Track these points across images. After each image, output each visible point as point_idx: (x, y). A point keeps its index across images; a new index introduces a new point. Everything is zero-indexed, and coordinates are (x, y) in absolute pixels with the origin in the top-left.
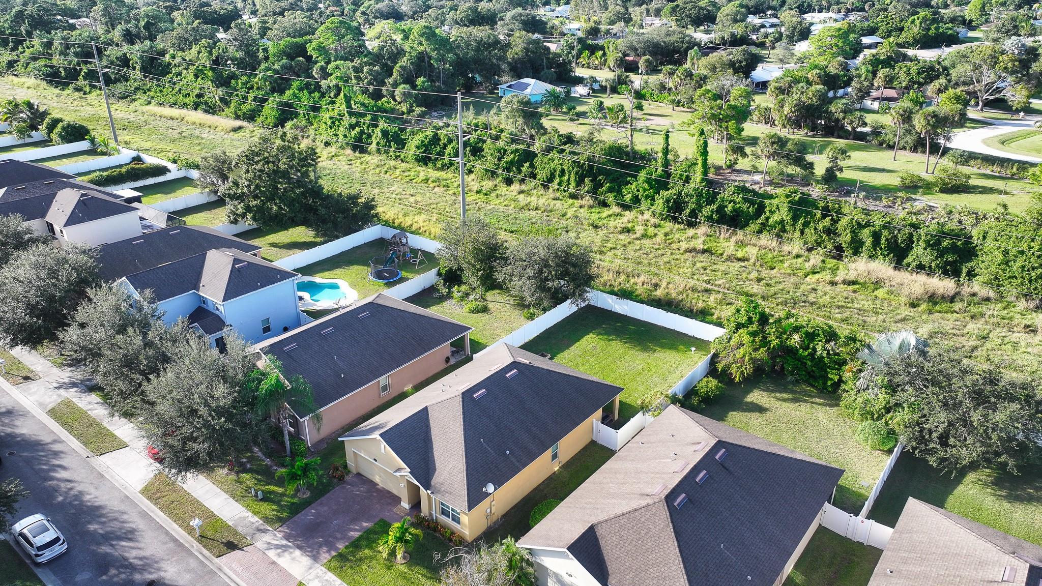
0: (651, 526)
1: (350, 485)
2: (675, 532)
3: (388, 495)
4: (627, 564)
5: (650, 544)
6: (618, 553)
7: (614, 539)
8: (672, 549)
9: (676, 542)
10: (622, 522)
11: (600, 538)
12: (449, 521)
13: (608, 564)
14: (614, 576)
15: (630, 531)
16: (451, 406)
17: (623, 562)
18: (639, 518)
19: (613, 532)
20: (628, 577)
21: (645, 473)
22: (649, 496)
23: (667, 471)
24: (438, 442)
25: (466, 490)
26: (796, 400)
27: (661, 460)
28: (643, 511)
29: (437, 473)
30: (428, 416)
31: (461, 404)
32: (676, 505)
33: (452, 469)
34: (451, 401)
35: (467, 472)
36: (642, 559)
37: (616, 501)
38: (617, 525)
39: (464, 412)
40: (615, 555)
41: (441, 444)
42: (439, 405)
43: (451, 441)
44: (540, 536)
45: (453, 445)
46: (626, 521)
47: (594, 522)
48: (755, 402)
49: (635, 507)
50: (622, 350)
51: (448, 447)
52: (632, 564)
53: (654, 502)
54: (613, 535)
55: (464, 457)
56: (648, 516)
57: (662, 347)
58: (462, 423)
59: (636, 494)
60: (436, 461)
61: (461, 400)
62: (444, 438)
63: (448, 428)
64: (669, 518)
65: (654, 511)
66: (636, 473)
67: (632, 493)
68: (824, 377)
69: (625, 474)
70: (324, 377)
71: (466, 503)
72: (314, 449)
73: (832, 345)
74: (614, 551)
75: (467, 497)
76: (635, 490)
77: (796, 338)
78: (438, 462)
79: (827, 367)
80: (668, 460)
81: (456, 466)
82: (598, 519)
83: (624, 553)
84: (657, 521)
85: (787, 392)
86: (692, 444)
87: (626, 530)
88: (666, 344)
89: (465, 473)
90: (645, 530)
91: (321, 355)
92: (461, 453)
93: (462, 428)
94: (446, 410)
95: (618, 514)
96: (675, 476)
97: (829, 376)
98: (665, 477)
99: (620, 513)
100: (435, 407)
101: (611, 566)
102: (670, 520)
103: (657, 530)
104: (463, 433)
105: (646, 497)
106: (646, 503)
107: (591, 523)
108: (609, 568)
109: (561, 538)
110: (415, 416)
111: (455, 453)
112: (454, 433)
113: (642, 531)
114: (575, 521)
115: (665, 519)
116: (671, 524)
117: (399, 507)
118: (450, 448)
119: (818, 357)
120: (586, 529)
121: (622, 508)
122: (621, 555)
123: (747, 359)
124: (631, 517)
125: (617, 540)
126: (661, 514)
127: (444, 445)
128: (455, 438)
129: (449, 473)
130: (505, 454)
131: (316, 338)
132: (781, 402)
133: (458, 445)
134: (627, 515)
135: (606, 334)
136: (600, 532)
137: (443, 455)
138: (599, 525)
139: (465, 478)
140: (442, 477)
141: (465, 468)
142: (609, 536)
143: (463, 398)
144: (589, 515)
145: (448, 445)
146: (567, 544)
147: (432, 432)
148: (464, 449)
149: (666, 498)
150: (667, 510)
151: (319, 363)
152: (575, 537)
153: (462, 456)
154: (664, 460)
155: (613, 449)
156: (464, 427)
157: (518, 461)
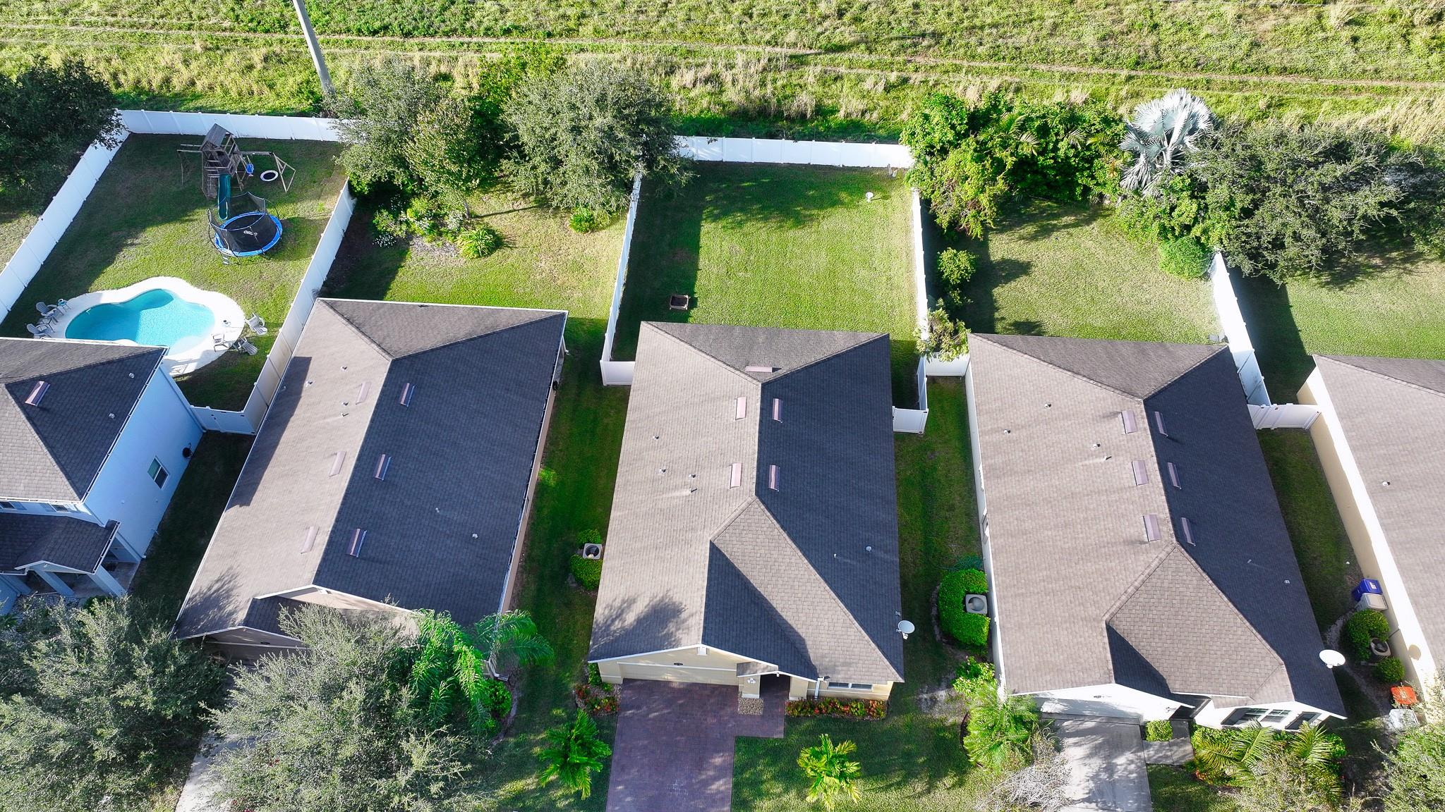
0: (1181, 589)
1: (632, 708)
2: (1215, 582)
4: (1180, 654)
5: (1193, 614)
6: (1159, 645)
7: (1144, 628)
8: (1224, 607)
9: (1224, 596)
10: (1141, 600)
11: (1124, 635)
12: (848, 692)
13: (1156, 665)
14: (1173, 678)
15: (1160, 608)
16: (753, 525)
17: (1173, 653)
18: (1159, 584)
19: (1138, 619)
20: (1191, 671)
21: (1084, 496)
22: (1145, 543)
23: (1120, 483)
24: (775, 594)
25: (877, 650)
26: (1045, 232)
27: (1084, 463)
28: (1160, 573)
29: (809, 643)
30: (727, 559)
31: (769, 514)
32: (1189, 541)
33: (831, 628)
34: (747, 517)
35: (857, 620)
36: (1195, 639)
37: (1097, 566)
38: (1138, 608)
39: (782, 527)
40: (1159, 649)
41: (783, 594)
42: (731, 531)
43: (796, 583)
44: (1034, 668)
45: (804, 588)
46: (1146, 596)
47: (1105, 618)
48: (1006, 257)
49: (1147, 571)
50: (774, 237)
51: (799, 595)
52: (1187, 651)
53: (1167, 552)
54: (1140, 624)
55: (837, 599)
56: (1170, 577)
57: (821, 207)
58: (794, 546)
59: (1115, 543)
60: (794, 626)
61: (763, 507)
62: (781, 582)
63: (776, 564)
64: (1197, 566)
65: (1174, 566)
66: (1065, 498)
67: (1108, 543)
68: (1072, 185)
69: (1049, 505)
70: (452, 557)
71: (891, 668)
72: (505, 676)
73: (1076, 136)
74: (1153, 644)
75: (885, 660)
76: (1106, 536)
77: (1029, 140)
78: (799, 626)
79: (1076, 169)
80: (1097, 460)
81: (835, 621)
82: (1104, 609)
83: (1168, 641)
84: (1185, 578)
85: (1027, 222)
86: (1104, 417)
87: (1153, 608)
88: (822, 198)
89: (857, 624)
90: (1177, 597)
91: (412, 520)
92: (828, 597)
93: (800, 554)
94: (750, 536)
95: (1129, 590)
96: (1148, 493)
97: (1080, 182)
98: (1133, 499)
99: (1132, 588)
100: (728, 538)
101: (1162, 667)
102: (1199, 569)
103: (1191, 590)
104: (806, 561)
105: (1143, 546)
106: (1157, 560)
107: (1102, 620)
108: (1160, 670)
109: (1081, 664)
110: (713, 572)
111: (818, 600)
112: (793, 569)
113: (1174, 601)
114: (1066, 622)
115: (1194, 570)
116: (1204, 575)
117: (740, 700)
118: (804, 596)
119: (1062, 159)
120: (1105, 634)
121: (1124, 578)
122: (1166, 645)
123: (984, 200)
124: (1149, 588)
125: (1149, 628)
126: (1185, 566)
127: (790, 595)
128: (799, 576)
129: (830, 636)
130: (868, 554)
131: (377, 493)
132: (1033, 244)
133: (814, 585)
134: (1143, 588)
135: (725, 213)
136: (1121, 628)
137: (799, 611)
138: (1114, 619)
139: (863, 632)
140: (823, 647)
141: (851, 617)
142: (1136, 627)
143: (764, 503)
144: (1079, 605)
145: (796, 591)
146: (1105, 673)
147: (751, 581)
148: (828, 588)
149: (1178, 540)
150: (1189, 557)
151: (423, 538)
152: (1106, 657)
153: (833, 601)
154: (1091, 462)
155: (917, 432)
156: (801, 550)
157: (886, 552)
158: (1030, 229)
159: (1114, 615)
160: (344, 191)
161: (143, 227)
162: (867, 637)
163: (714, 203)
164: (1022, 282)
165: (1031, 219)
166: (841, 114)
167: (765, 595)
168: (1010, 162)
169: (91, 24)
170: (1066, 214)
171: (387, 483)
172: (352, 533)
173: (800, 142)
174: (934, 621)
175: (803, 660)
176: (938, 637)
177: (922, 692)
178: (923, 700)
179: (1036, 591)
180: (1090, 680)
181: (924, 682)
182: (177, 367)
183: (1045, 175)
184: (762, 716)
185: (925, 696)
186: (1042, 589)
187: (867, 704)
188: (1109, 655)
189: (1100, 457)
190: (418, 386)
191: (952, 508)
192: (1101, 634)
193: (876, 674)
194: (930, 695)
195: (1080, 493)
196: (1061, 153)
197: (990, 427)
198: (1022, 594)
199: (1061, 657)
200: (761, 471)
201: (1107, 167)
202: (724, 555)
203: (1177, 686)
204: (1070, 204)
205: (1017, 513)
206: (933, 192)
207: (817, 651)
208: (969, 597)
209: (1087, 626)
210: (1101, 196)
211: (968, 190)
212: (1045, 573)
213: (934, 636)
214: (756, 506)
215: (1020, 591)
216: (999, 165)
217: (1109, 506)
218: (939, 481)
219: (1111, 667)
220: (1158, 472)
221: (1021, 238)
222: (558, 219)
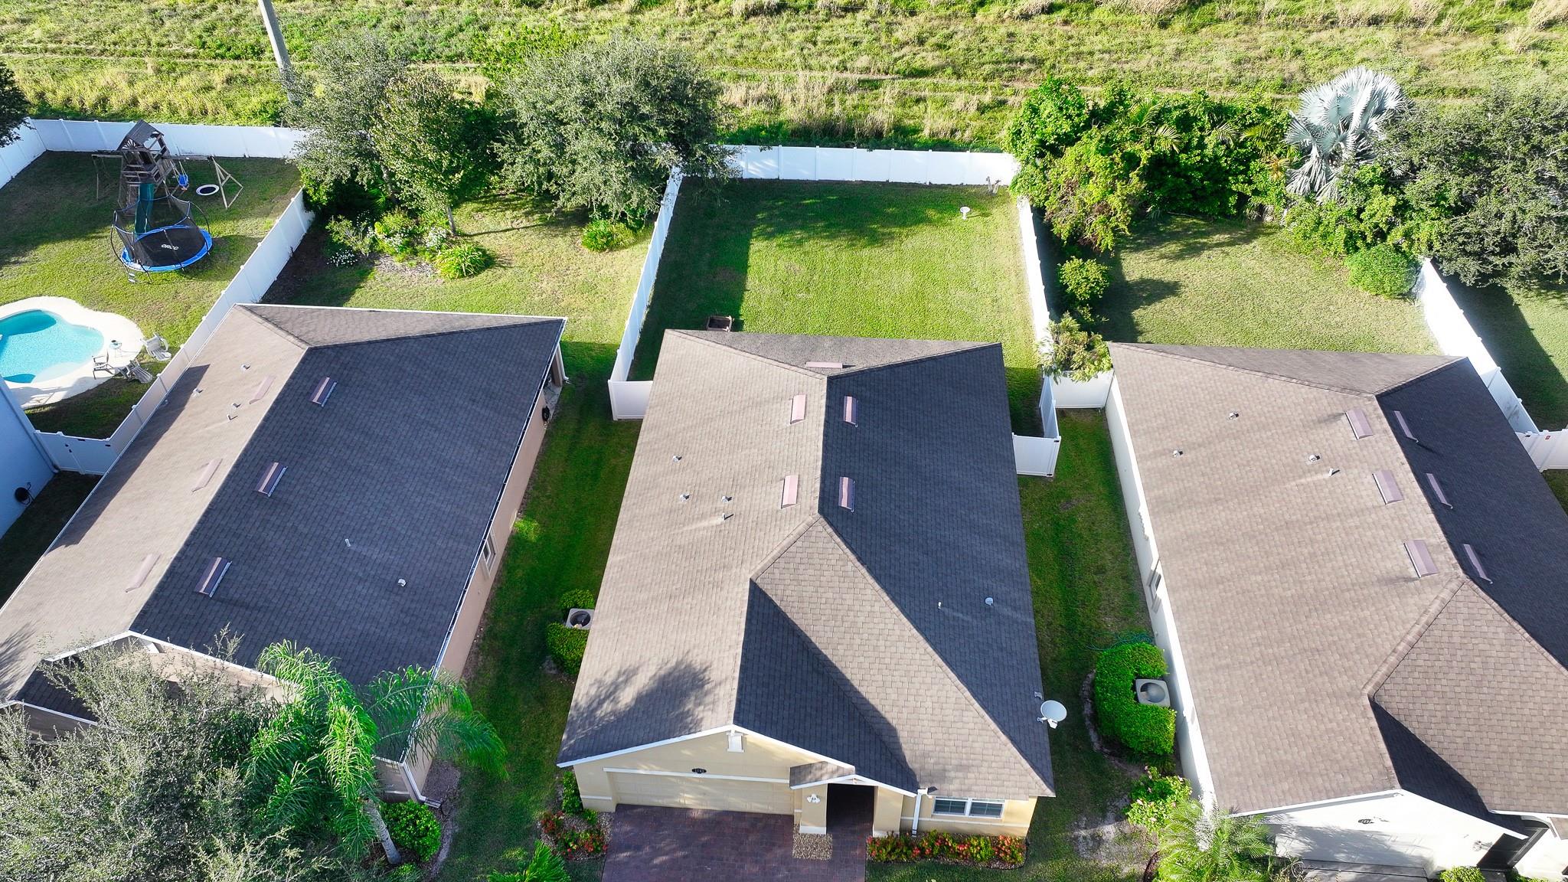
0: (1481, 647)
1: (628, 848)
2: (1534, 635)
3: (744, 825)
4: (1494, 748)
5: (1506, 685)
6: (1459, 733)
7: (1431, 707)
8: (1553, 675)
9: (1551, 657)
10: (1420, 662)
11: (1401, 718)
12: (964, 821)
13: (1457, 766)
14: (1487, 786)
15: (1452, 676)
16: (816, 556)
17: (1482, 747)
18: (1445, 639)
19: (1418, 693)
20: (1515, 775)
21: (1305, 524)
22: (1414, 580)
23: (1359, 503)
24: (850, 658)
25: (1010, 745)
26: (1194, 250)
27: (1299, 481)
28: (1444, 621)
29: (903, 735)
30: (776, 606)
31: (838, 540)
32: (1483, 575)
33: (937, 711)
34: (806, 544)
35: (978, 700)
36: (1514, 724)
37: (1342, 618)
38: (1416, 675)
39: (859, 559)
40: (1458, 740)
41: (862, 659)
42: (782, 565)
43: (881, 643)
44: (1260, 772)
45: (893, 649)
46: (1427, 657)
47: (1366, 691)
48: (1145, 277)
49: (1424, 619)
50: (845, 256)
51: (887, 661)
52: (1503, 743)
53: (1452, 590)
54: (1423, 700)
55: (945, 667)
56: (1461, 628)
57: (904, 225)
58: (877, 587)
59: (1365, 583)
60: (879, 708)
61: (830, 530)
62: (858, 641)
63: (852, 613)
64: (1502, 611)
65: (1465, 610)
66: (1277, 529)
67: (1353, 585)
68: (1224, 193)
69: (1254, 541)
70: (362, 609)
71: (1034, 774)
72: (436, 799)
73: (1226, 130)
74: (1448, 732)
75: (1024, 761)
76: (1349, 575)
77: (1167, 134)
78: (887, 708)
79: (1228, 172)
80: (1320, 477)
81: (943, 699)
82: (1365, 679)
83: (1473, 728)
84: (1485, 629)
85: (1169, 240)
86: (1320, 422)
87: (1440, 676)
88: (904, 216)
89: (977, 705)
90: (1477, 659)
91: (306, 554)
92: (931, 663)
93: (887, 598)
94: (811, 572)
95: (1400, 648)
96: (1405, 512)
97: (1234, 188)
98: (1384, 522)
99: (1403, 644)
100: (777, 576)
101: (1468, 768)
102: (1506, 615)
103: (1498, 648)
104: (896, 609)
105: (1411, 584)
106: (1438, 602)
107: (1361, 694)
108: (1465, 774)
109: (1338, 762)
110: (754, 622)
111: (915, 667)
112: (876, 620)
113: (1473, 665)
114: (1302, 701)
115: (1498, 617)
116: (1515, 624)
117: (796, 838)
118: (893, 661)
119: (1210, 159)
120: (1371, 714)
121: (1388, 631)
122: (1468, 734)
123: (1114, 201)
124: (1431, 645)
125: (1438, 708)
126: (1482, 612)
127: (872, 660)
128: (886, 632)
129: (936, 724)
130: (988, 608)
131: (256, 512)
132: (1179, 264)
133: (908, 645)
134: (1421, 644)
135: (781, 230)
136: (1394, 707)
137: (888, 684)
138: (1382, 692)
139: (987, 717)
140: (925, 741)
141: (968, 694)
142: (1418, 706)
143: (831, 525)
144: (1321, 674)
145: (881, 655)
146: (1380, 774)
147: (813, 639)
148: (930, 649)
149: (1465, 571)
150: (1487, 597)
151: (320, 579)
152: (1377, 749)
153: (938, 669)
154: (1309, 479)
155: (1045, 474)
156: (888, 593)
157: (1015, 609)
158: (1173, 247)
159: (1380, 686)
160: (296, 200)
161: (35, 245)
162: (993, 726)
163: (769, 221)
164: (1169, 303)
165: (1174, 237)
166: (926, 133)
167: (834, 660)
168: (1145, 156)
169: (29, 51)
170: (1218, 232)
171: (275, 501)
172: (207, 563)
173: (876, 151)
174: (1088, 723)
175: (894, 761)
176: (1096, 746)
177: (1078, 827)
178: (1081, 839)
179: (1248, 660)
180: (1358, 785)
181: (1081, 812)
182: (37, 397)
183: (1189, 179)
184: (830, 862)
185: (1083, 833)
186: (1258, 656)
187: (995, 842)
188: (1383, 746)
189: (1322, 472)
190: (342, 384)
191: (1101, 570)
192: (1364, 715)
193: (1010, 784)
194: (1091, 831)
195: (1298, 521)
196: (1208, 152)
197: (1151, 450)
198: (1228, 666)
199: (1303, 753)
200: (827, 483)
201: (1267, 172)
202: (771, 601)
203: (1497, 801)
204: (1221, 221)
205: (1205, 555)
206: (1047, 198)
207: (916, 748)
208: (1140, 683)
209: (1338, 704)
210: (1261, 209)
211: (1093, 191)
212: (1259, 634)
213: (1090, 745)
214: (820, 528)
215: (1224, 662)
216: (1131, 160)
217: (1347, 534)
218: (1080, 536)
219: (1389, 763)
220: (1416, 484)
221: (1162, 257)
222: (568, 238)
